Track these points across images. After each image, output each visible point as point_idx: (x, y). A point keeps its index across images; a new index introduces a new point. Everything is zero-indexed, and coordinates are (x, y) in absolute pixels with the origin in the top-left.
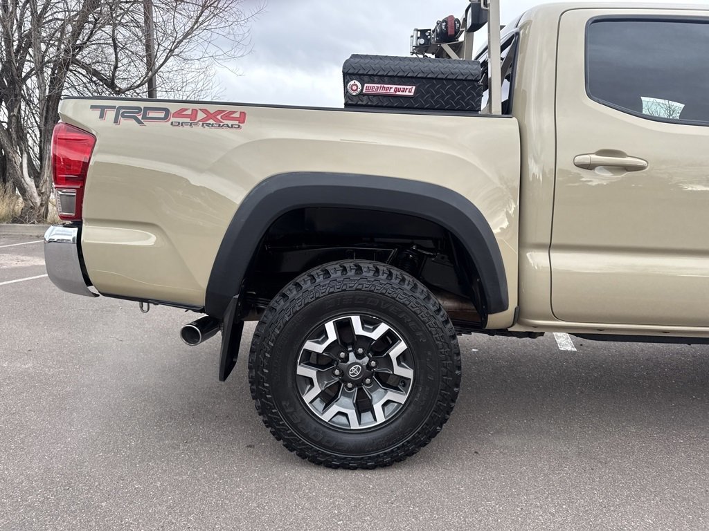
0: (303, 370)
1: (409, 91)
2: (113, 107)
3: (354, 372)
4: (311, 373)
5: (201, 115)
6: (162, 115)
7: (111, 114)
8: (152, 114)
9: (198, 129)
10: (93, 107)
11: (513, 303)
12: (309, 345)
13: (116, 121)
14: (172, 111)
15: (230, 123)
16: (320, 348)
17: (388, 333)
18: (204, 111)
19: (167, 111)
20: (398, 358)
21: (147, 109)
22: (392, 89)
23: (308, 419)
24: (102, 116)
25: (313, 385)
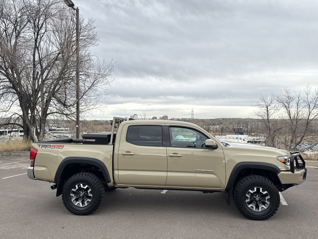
0: (72, 195)
1: (94, 140)
2: (41, 145)
3: (81, 195)
4: (73, 195)
5: (56, 146)
6: (49, 146)
7: (41, 146)
8: (48, 146)
9: (55, 149)
10: (38, 145)
11: (112, 181)
12: (73, 190)
13: (42, 147)
14: (51, 145)
15: (61, 148)
16: (75, 190)
17: (87, 187)
18: (57, 145)
19: (50, 145)
20: (90, 192)
21: (47, 145)
22: (91, 140)
23: (73, 205)
24: (39, 147)
25: (73, 197)
